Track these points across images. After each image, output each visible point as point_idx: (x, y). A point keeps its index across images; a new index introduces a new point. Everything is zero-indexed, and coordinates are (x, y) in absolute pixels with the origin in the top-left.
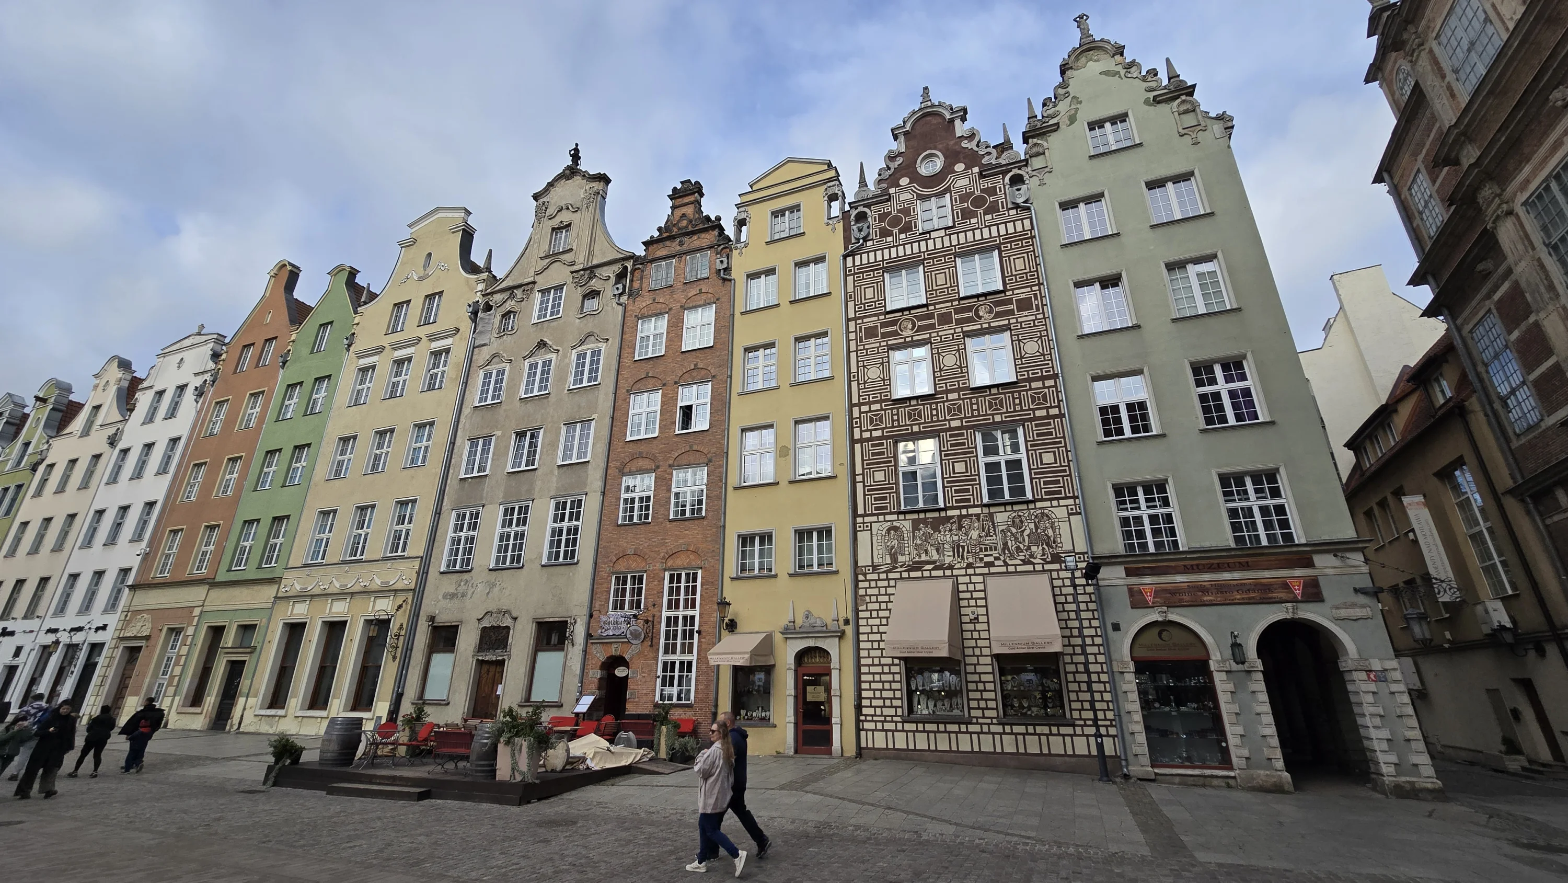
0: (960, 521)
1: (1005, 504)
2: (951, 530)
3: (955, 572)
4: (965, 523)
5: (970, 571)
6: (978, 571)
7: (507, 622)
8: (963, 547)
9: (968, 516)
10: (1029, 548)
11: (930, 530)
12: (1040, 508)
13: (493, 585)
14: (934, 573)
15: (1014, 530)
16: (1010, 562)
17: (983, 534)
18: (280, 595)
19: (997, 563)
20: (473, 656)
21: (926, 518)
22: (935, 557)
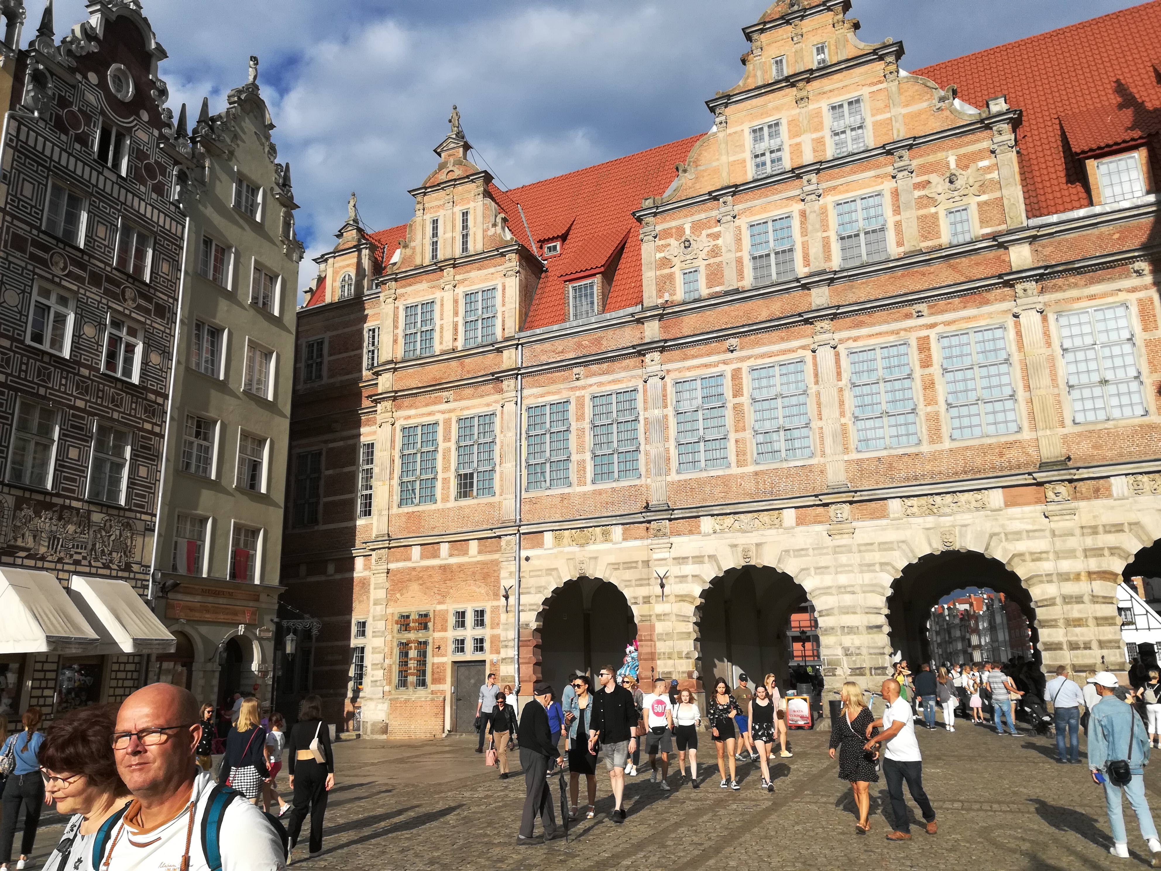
0: (61, 512)
1: (102, 505)
2: (51, 519)
3: (46, 565)
4: (66, 514)
5: (59, 566)
6: (66, 567)
8: (59, 539)
9: (70, 508)
10: (110, 554)
11: (31, 513)
12: (127, 518)
14: (27, 562)
15: (104, 533)
16: (93, 563)
17: (78, 530)
19: (84, 562)
21: (30, 499)
22: (30, 543)
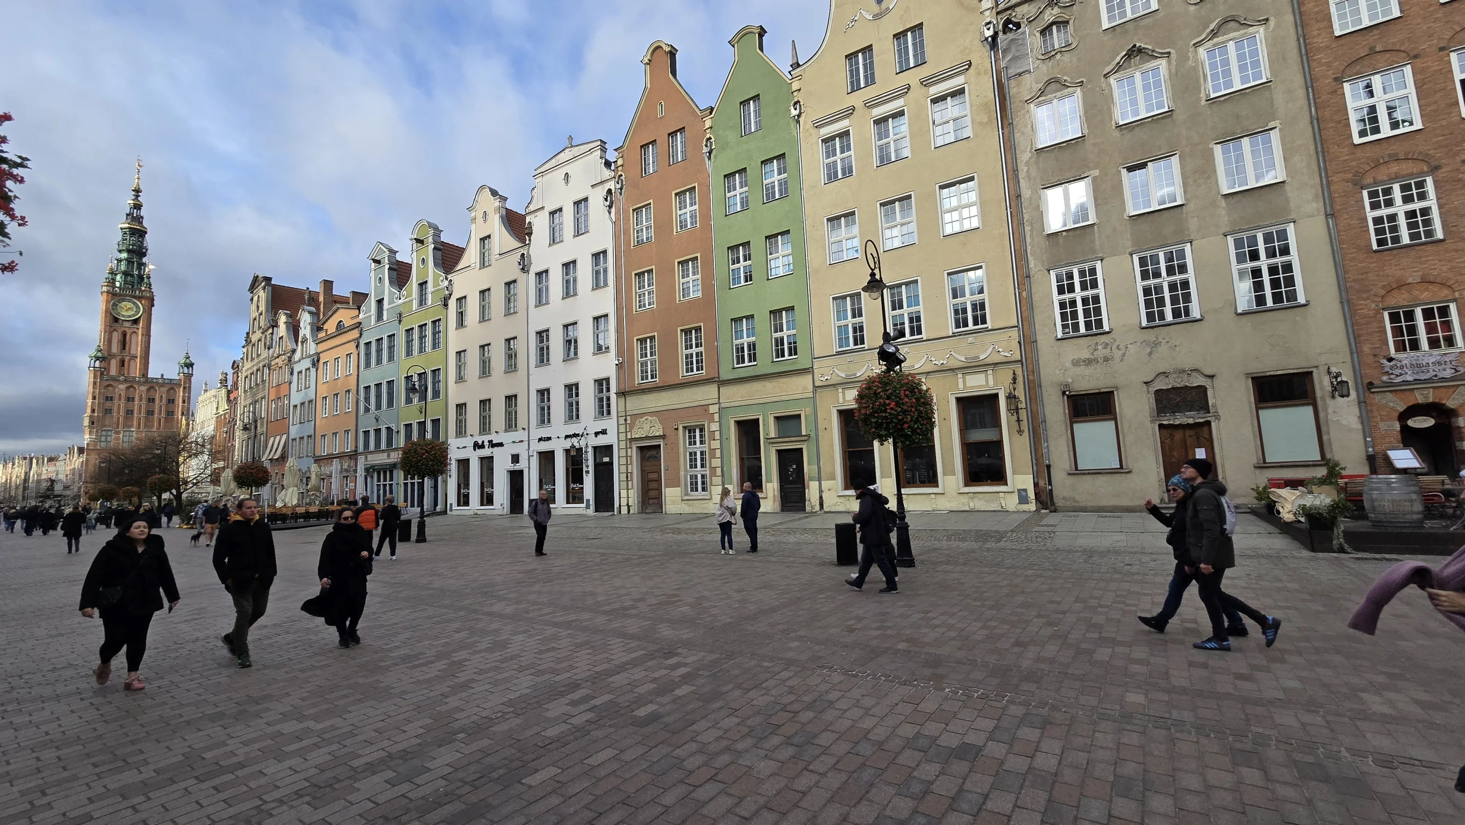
7: (1197, 381)
13: (1156, 344)
18: (817, 384)
20: (1152, 422)
